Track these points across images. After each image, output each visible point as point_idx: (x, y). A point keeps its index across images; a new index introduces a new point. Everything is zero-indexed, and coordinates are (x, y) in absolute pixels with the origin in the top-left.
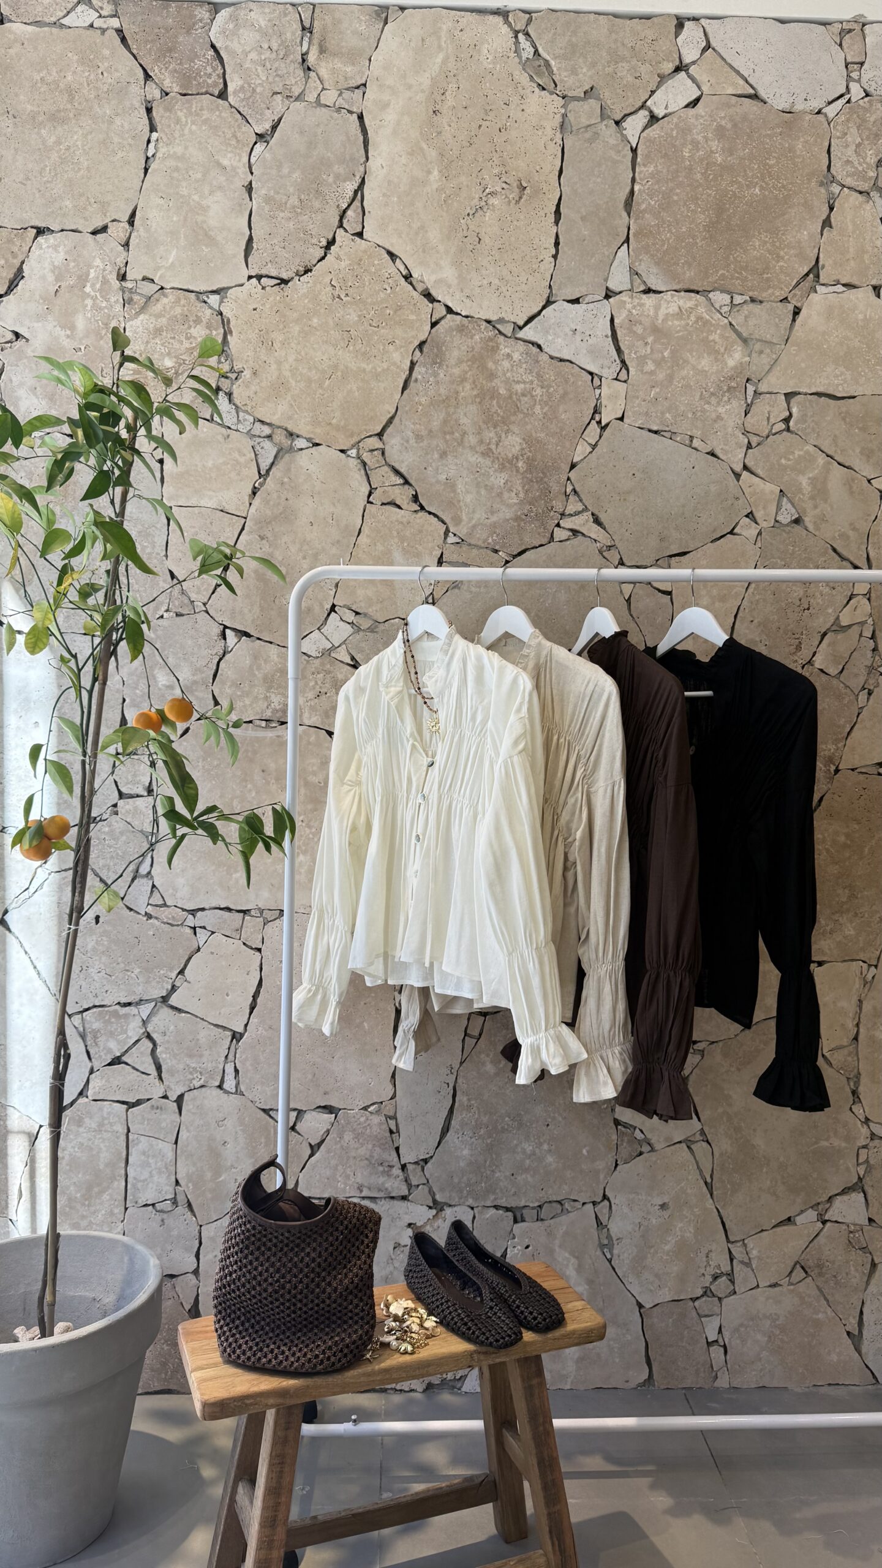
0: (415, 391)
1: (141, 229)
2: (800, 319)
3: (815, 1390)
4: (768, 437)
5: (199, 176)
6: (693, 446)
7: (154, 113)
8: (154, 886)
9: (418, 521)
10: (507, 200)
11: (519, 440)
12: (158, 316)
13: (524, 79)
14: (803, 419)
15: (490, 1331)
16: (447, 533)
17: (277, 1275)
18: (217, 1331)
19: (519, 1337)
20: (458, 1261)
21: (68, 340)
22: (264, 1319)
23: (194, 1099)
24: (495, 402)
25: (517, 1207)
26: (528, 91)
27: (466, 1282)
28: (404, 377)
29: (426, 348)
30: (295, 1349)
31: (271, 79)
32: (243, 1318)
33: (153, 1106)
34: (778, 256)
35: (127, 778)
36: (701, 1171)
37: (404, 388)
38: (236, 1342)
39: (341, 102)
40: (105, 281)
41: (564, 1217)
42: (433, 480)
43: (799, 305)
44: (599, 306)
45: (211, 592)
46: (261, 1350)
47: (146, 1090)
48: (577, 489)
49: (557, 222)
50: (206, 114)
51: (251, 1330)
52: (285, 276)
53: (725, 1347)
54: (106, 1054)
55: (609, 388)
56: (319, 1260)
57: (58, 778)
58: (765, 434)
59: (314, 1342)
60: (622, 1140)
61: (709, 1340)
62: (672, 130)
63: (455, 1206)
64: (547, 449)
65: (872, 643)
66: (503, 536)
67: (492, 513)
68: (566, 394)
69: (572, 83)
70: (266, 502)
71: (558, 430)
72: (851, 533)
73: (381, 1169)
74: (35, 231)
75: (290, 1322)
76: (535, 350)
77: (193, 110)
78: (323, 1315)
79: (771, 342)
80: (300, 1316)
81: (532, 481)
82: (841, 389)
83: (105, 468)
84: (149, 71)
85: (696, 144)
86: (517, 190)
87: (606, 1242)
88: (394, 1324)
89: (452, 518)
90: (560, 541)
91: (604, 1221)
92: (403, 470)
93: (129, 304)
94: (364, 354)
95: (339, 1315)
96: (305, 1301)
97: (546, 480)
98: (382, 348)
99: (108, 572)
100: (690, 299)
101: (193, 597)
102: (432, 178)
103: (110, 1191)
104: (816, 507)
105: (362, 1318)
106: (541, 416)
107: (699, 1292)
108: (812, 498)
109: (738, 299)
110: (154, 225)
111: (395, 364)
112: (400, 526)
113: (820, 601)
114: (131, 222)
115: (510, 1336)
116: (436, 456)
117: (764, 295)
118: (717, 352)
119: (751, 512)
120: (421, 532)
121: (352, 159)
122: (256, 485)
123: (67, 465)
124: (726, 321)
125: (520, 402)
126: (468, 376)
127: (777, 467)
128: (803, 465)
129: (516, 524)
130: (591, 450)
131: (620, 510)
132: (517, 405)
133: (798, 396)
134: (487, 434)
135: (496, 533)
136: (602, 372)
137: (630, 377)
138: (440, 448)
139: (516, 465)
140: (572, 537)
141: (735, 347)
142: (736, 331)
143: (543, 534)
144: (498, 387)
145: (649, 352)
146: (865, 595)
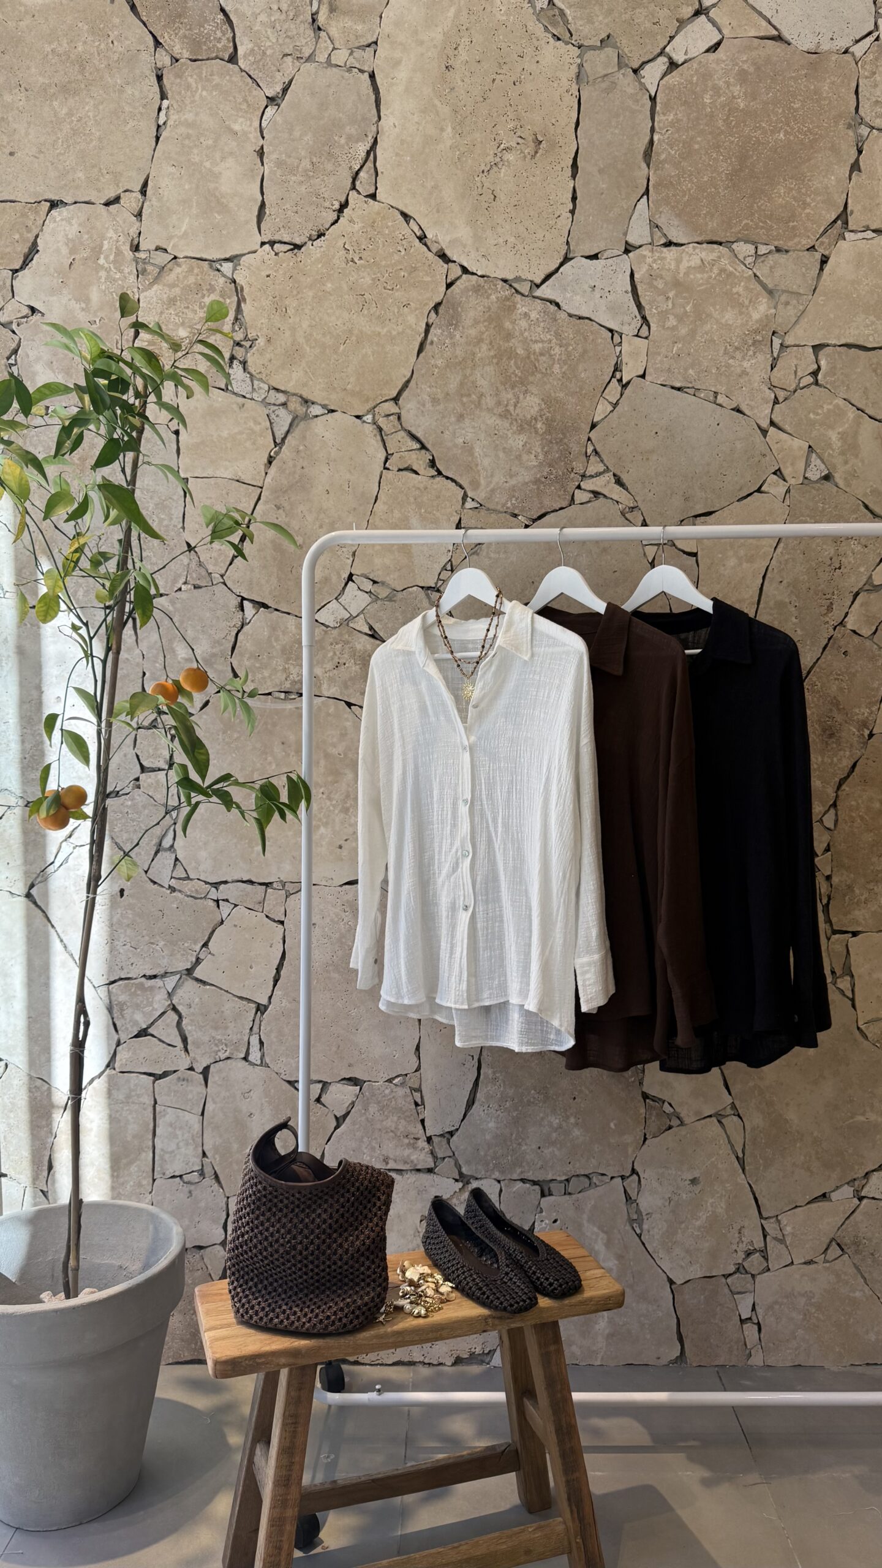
0: (430, 354)
1: (154, 199)
2: (828, 268)
3: (853, 1369)
4: (795, 391)
5: (210, 142)
6: (718, 402)
7: (165, 80)
8: (177, 859)
9: (435, 487)
10: (522, 155)
11: (537, 400)
12: (172, 286)
13: (539, 29)
14: (832, 371)
15: (504, 1296)
16: (465, 497)
17: (288, 1236)
18: (230, 1292)
19: (534, 1303)
20: (476, 1228)
21: (83, 313)
22: (276, 1281)
23: (220, 1071)
24: (512, 362)
25: (544, 1181)
26: (543, 42)
27: (484, 1249)
28: (419, 339)
29: (441, 310)
30: (306, 1310)
31: (281, 41)
32: (256, 1280)
33: (179, 1078)
34: (804, 203)
35: (148, 752)
36: (732, 1146)
37: (420, 351)
38: (249, 1303)
39: (352, 62)
40: (119, 253)
41: (592, 1191)
42: (450, 444)
43: (826, 253)
44: (618, 261)
45: (228, 563)
46: (273, 1310)
47: (172, 1062)
48: (598, 450)
49: (574, 176)
50: (216, 79)
51: (263, 1292)
52: (298, 241)
53: (759, 1324)
54: (132, 1027)
55: (630, 344)
56: (330, 1221)
57: (75, 748)
58: (792, 388)
59: (325, 1304)
60: (651, 1114)
61: (743, 1318)
62: (692, 76)
63: (481, 1179)
64: (567, 409)
66: (522, 500)
67: (511, 477)
68: (585, 351)
69: (588, 31)
70: (281, 470)
71: (578, 390)
73: (406, 1141)
74: (48, 204)
75: (301, 1284)
76: (553, 308)
77: (204, 74)
78: (335, 1277)
79: (798, 294)
80: (312, 1278)
81: (552, 443)
82: (871, 339)
83: (115, 436)
84: (159, 38)
85: (716, 90)
86: (532, 144)
87: (635, 1217)
88: (409, 1288)
89: (472, 483)
90: (581, 504)
91: (633, 1196)
92: (419, 435)
93: (142, 275)
94: (379, 317)
95: (351, 1277)
96: (316, 1262)
97: (566, 440)
98: (396, 311)
99: (120, 541)
100: (713, 251)
101: (211, 569)
102: (445, 134)
103: (138, 1162)
104: (846, 462)
105: (374, 1281)
106: (559, 376)
107: (732, 1269)
108: (843, 453)
109: (763, 249)
110: (166, 193)
111: (411, 327)
112: (417, 492)
113: (851, 559)
114: (143, 192)
115: (524, 1301)
116: (453, 419)
117: (790, 244)
118: (742, 305)
119: (779, 469)
121: (364, 119)
122: (272, 454)
123: (76, 430)
124: (750, 272)
125: (538, 361)
126: (484, 336)
127: (805, 422)
128: (832, 419)
129: (535, 487)
130: (612, 409)
131: (643, 470)
132: (535, 365)
133: (826, 348)
134: (505, 395)
135: (514, 499)
136: (622, 329)
137: (651, 333)
138: (457, 411)
139: (535, 426)
140: (594, 499)
141: (760, 299)
142: (760, 282)
143: (564, 497)
144: (515, 347)
145: (670, 306)
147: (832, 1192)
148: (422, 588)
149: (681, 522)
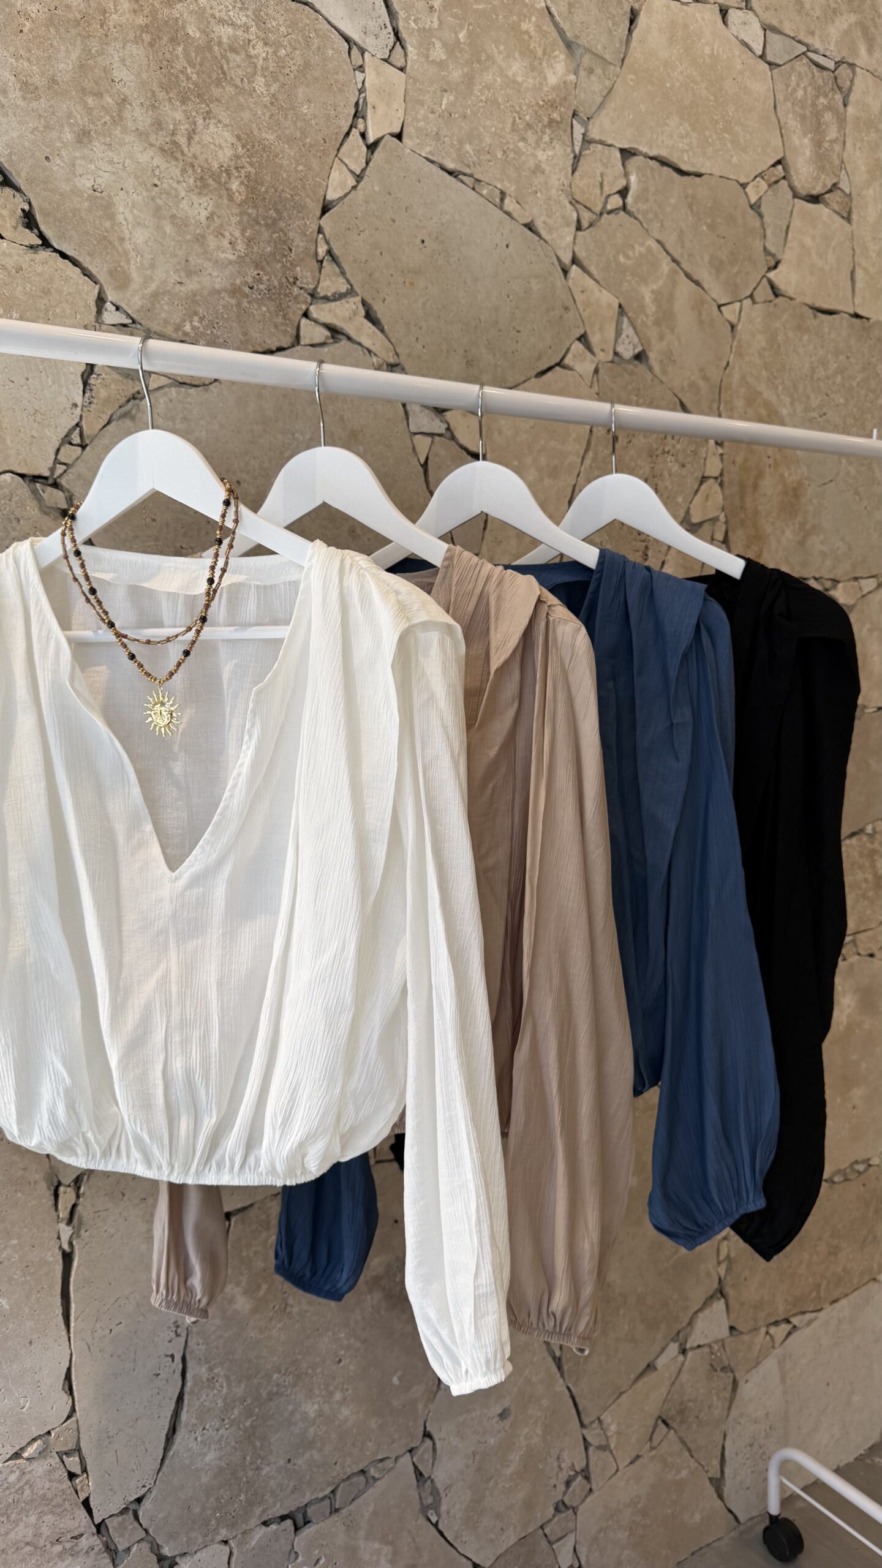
2: (636, 32)
4: (601, 214)
6: (506, 208)
9: (39, 269)
11: (229, 137)
14: (642, 197)
16: (101, 301)
24: (180, 49)
25: (298, 1509)
41: (371, 1491)
42: (65, 187)
43: (636, 6)
48: (337, 252)
55: (378, 74)
58: (598, 209)
63: (195, 1552)
64: (281, 166)
66: (211, 322)
67: (190, 274)
68: (307, 65)
71: (298, 135)
72: (702, 384)
79: (603, 59)
81: (258, 223)
82: (686, 158)
87: (430, 1500)
89: (112, 273)
90: (312, 345)
91: (427, 1471)
97: (282, 224)
106: (266, 99)
107: (550, 1512)
116: (69, 136)
118: (533, 53)
119: (585, 334)
120: (46, 292)
124: (544, 5)
127: (614, 265)
128: (644, 269)
129: (233, 302)
130: (354, 183)
131: (406, 302)
132: (222, 68)
133: (636, 157)
134: (169, 112)
135: (196, 318)
136: (364, 42)
137: (409, 62)
138: (76, 122)
139: (227, 186)
140: (331, 341)
141: (557, 53)
142: (556, 25)
143: (282, 328)
144: (184, 22)
145: (436, 25)
146: (716, 478)
147: (657, 1357)
148: (22, 476)
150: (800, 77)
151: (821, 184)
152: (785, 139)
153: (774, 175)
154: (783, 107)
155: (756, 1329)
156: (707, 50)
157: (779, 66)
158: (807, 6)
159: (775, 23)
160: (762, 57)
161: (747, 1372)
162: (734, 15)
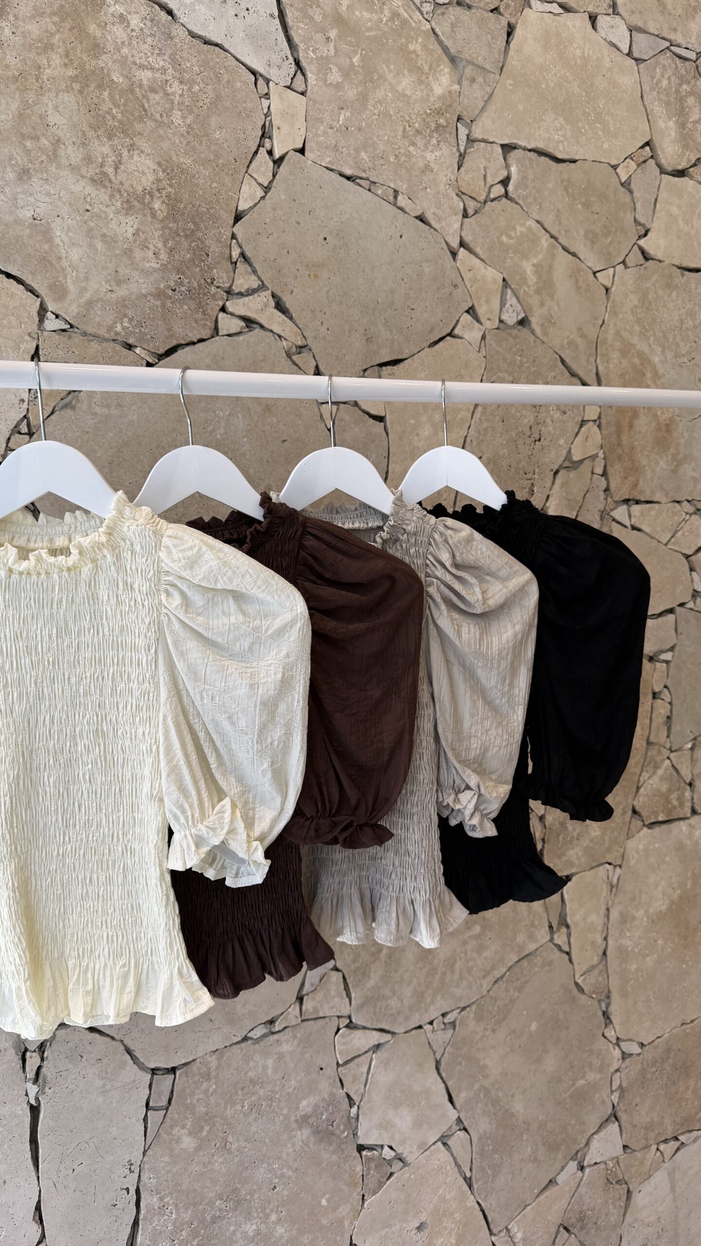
2: (514, 43)
4: (485, 202)
6: (399, 204)
11: (151, 164)
14: (522, 184)
16: (43, 311)
24: (106, 93)
36: (459, 1167)
42: (8, 218)
43: (513, 21)
48: (248, 254)
55: (281, 99)
58: (482, 198)
60: (369, 1169)
64: (197, 185)
65: (603, 483)
66: (139, 322)
67: (119, 283)
68: (218, 98)
71: (212, 157)
72: (579, 341)
76: (163, 14)
79: (484, 69)
81: (178, 235)
82: (561, 148)
89: (52, 287)
90: (229, 335)
97: (199, 234)
104: (542, 304)
106: (183, 130)
108: (538, 292)
113: (551, 429)
116: (11, 175)
118: (420, 69)
119: (473, 307)
124: (429, 27)
125: (148, 101)
126: (55, 40)
127: (497, 245)
128: (526, 246)
129: (158, 303)
130: (263, 194)
131: (311, 291)
132: (143, 106)
133: (516, 151)
134: (99, 148)
135: (126, 320)
136: (269, 73)
137: (309, 87)
138: (17, 163)
139: (150, 206)
140: (247, 330)
141: (442, 67)
142: (441, 43)
143: (203, 322)
144: (109, 70)
145: (332, 53)
146: (595, 421)
147: (558, 1174)
149: (364, 373)
150: (664, 68)
151: (685, 160)
152: (652, 123)
153: (642, 156)
154: (650, 97)
155: (647, 1147)
156: (578, 53)
157: (646, 61)
158: (669, 7)
159: (640, 24)
160: (629, 54)
161: (640, 1184)
162: (601, 21)
